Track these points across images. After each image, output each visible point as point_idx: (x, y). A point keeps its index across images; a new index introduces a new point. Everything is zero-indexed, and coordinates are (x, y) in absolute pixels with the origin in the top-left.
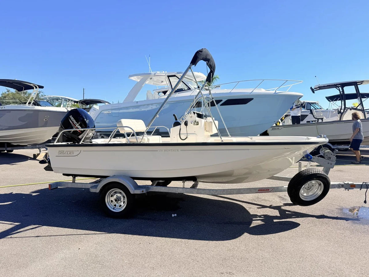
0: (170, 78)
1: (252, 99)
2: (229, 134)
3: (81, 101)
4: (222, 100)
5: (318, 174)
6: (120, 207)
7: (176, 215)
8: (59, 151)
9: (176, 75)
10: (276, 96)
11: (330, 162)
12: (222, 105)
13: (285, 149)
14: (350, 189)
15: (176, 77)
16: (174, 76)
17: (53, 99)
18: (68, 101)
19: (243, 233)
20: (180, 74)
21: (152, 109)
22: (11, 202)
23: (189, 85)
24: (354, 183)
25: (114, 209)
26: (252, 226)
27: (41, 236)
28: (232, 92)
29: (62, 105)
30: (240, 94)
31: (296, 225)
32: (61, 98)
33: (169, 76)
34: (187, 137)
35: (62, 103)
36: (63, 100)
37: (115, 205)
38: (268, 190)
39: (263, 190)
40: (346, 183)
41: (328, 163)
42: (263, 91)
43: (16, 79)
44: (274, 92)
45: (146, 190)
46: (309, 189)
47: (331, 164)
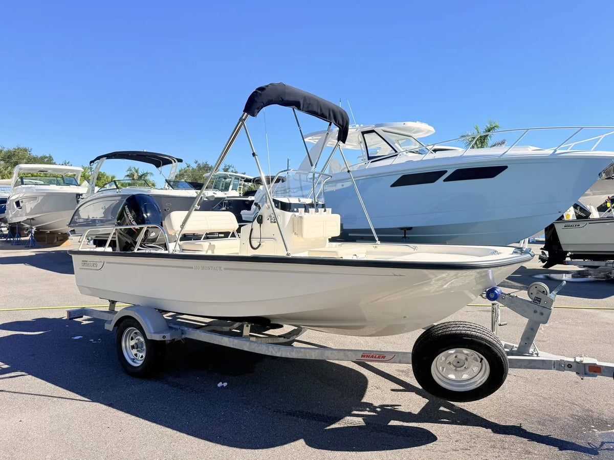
0: (365, 135)
1: (506, 167)
2: (377, 239)
3: (255, 179)
4: (445, 172)
5: (467, 335)
6: (141, 358)
7: (225, 384)
8: (83, 261)
9: (376, 129)
11: (539, 309)
12: (447, 180)
13: (395, 275)
14: (586, 374)
15: (374, 133)
16: (373, 131)
18: (240, 179)
20: (382, 128)
22: (43, 332)
23: (395, 146)
24: (598, 363)
25: (133, 361)
28: (464, 154)
29: (231, 187)
30: (482, 159)
32: (230, 175)
33: (363, 133)
34: (260, 244)
35: (232, 183)
36: (233, 178)
37: (136, 355)
38: (384, 357)
39: (372, 357)
40: (578, 359)
41: (535, 312)
42: (530, 151)
44: (551, 152)
46: (459, 365)
47: (542, 314)
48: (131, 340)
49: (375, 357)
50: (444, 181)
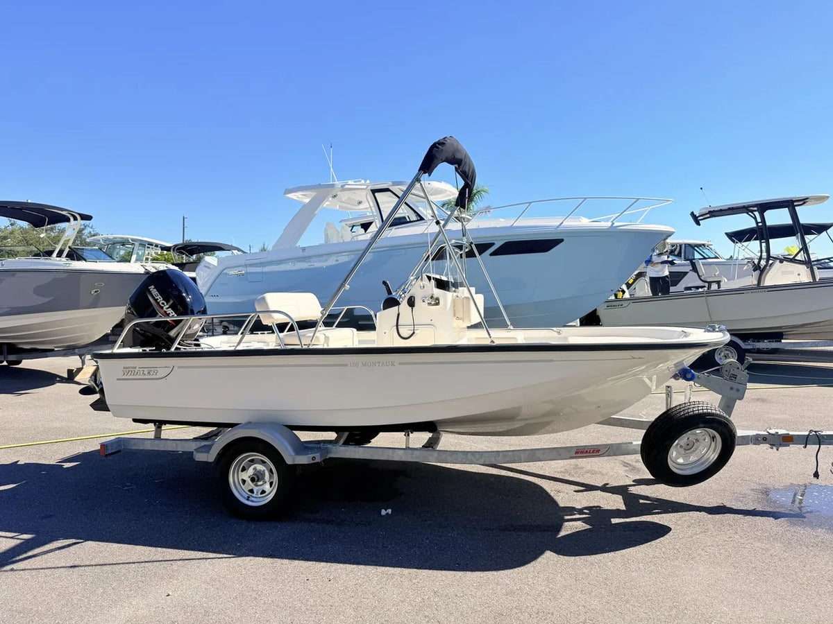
0: (376, 194)
1: (562, 240)
2: (509, 323)
3: (176, 246)
4: (493, 244)
5: (709, 414)
6: (261, 494)
7: (389, 511)
8: (124, 368)
9: (391, 188)
10: (613, 234)
11: (735, 386)
12: (494, 254)
14: (781, 445)
15: (389, 193)
16: (387, 190)
17: (114, 243)
18: (147, 246)
19: (542, 553)
20: (399, 187)
21: (337, 263)
22: (15, 485)
23: (420, 211)
24: (791, 433)
25: (248, 500)
26: (562, 533)
27: (80, 566)
28: (515, 224)
29: (134, 257)
30: (535, 231)
31: (662, 530)
32: (133, 240)
33: (374, 191)
34: (414, 333)
35: (135, 251)
36: (137, 244)
37: (251, 491)
38: (598, 451)
39: (587, 452)
40: (773, 431)
41: (732, 389)
42: (584, 222)
43: (29, 201)
44: (609, 224)
45: (321, 455)
46: (689, 448)
47: (738, 390)
48: (242, 471)
49: (589, 453)
50: (491, 255)
